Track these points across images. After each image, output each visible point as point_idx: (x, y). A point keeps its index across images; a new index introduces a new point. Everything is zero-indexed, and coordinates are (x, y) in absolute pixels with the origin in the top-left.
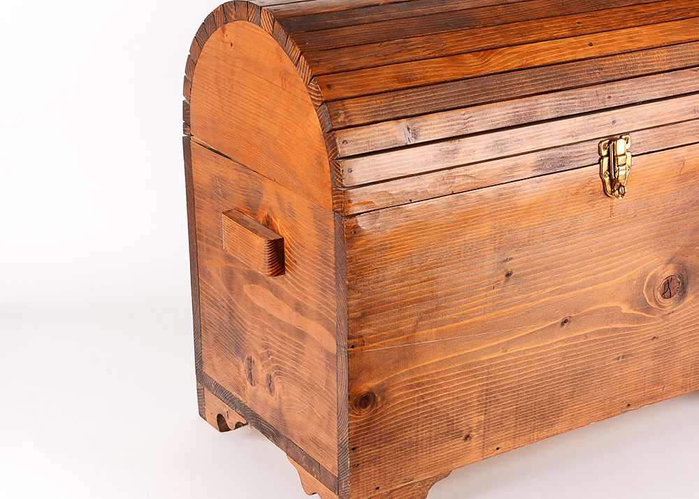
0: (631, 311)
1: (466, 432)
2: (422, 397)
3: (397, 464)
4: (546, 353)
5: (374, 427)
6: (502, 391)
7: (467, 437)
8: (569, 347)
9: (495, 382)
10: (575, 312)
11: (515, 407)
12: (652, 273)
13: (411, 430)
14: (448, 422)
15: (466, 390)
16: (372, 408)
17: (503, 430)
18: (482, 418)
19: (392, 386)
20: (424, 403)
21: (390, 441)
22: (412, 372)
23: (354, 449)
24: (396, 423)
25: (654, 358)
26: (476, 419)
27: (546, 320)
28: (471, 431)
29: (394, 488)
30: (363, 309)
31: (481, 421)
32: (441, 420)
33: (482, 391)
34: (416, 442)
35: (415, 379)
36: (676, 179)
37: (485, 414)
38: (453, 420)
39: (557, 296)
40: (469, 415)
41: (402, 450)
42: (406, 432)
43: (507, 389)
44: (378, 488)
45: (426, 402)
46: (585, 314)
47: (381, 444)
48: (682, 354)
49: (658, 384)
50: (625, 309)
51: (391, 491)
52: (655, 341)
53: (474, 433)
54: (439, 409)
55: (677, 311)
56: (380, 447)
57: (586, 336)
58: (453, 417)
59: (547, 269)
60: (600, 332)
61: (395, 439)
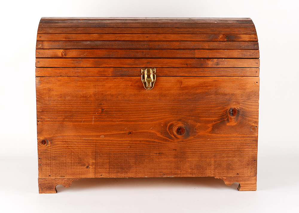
0: (161, 136)
1: (87, 165)
2: (68, 147)
3: (58, 169)
4: (122, 143)
5: (48, 152)
6: (102, 153)
7: (87, 167)
8: (132, 143)
9: (99, 149)
10: (134, 130)
11: (109, 161)
12: (171, 123)
13: (63, 158)
14: (79, 159)
15: (86, 149)
16: (47, 145)
17: (104, 168)
18: (94, 161)
19: (55, 139)
20: (68, 149)
21: (54, 159)
22: (63, 136)
23: (40, 158)
24: (57, 153)
25: (175, 158)
26: (91, 161)
27: (121, 131)
28: (89, 165)
29: (57, 178)
30: (43, 109)
31: (93, 162)
32: (76, 157)
33: (94, 151)
34: (66, 163)
35: (64, 139)
36: (179, 88)
37: (95, 160)
38: (81, 159)
39: (125, 123)
40: (88, 159)
41: (60, 164)
42: (61, 158)
43: (105, 153)
44: (50, 176)
45: (69, 149)
46: (139, 132)
47: (51, 159)
48: (189, 159)
49: (178, 169)
50: (159, 135)
51: (55, 179)
52: (174, 151)
53: (91, 166)
54: (75, 153)
55: (185, 141)
56: (51, 161)
57: (140, 141)
58: (81, 157)
59: (120, 111)
60: (147, 141)
61: (57, 159)
